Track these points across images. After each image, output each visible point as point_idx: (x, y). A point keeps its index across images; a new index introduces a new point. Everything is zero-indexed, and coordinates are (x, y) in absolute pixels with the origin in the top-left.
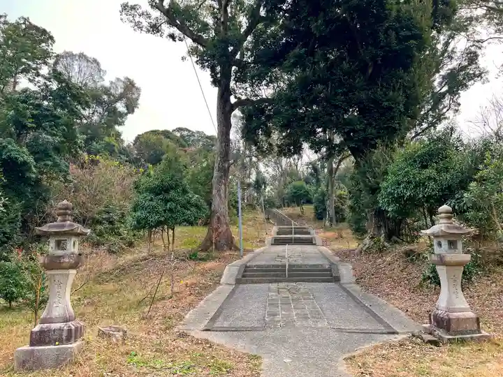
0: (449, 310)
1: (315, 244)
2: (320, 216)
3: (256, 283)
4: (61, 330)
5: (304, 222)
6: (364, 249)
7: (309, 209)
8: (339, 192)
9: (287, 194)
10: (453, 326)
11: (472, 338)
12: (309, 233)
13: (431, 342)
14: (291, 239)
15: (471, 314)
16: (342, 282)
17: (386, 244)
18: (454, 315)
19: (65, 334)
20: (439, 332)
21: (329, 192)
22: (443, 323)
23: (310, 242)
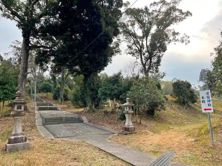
0: (128, 126)
1: (58, 110)
2: (56, 98)
3: (52, 124)
4: (22, 138)
5: (48, 100)
6: (87, 111)
7: (50, 95)
8: (65, 88)
9: (40, 87)
10: (130, 130)
11: (134, 133)
12: (53, 106)
13: (125, 134)
14: (47, 108)
15: (133, 127)
16: (84, 122)
17: (95, 109)
18: (130, 127)
19: (24, 139)
20: (126, 132)
21: (62, 88)
22: (127, 129)
23: (55, 109)
